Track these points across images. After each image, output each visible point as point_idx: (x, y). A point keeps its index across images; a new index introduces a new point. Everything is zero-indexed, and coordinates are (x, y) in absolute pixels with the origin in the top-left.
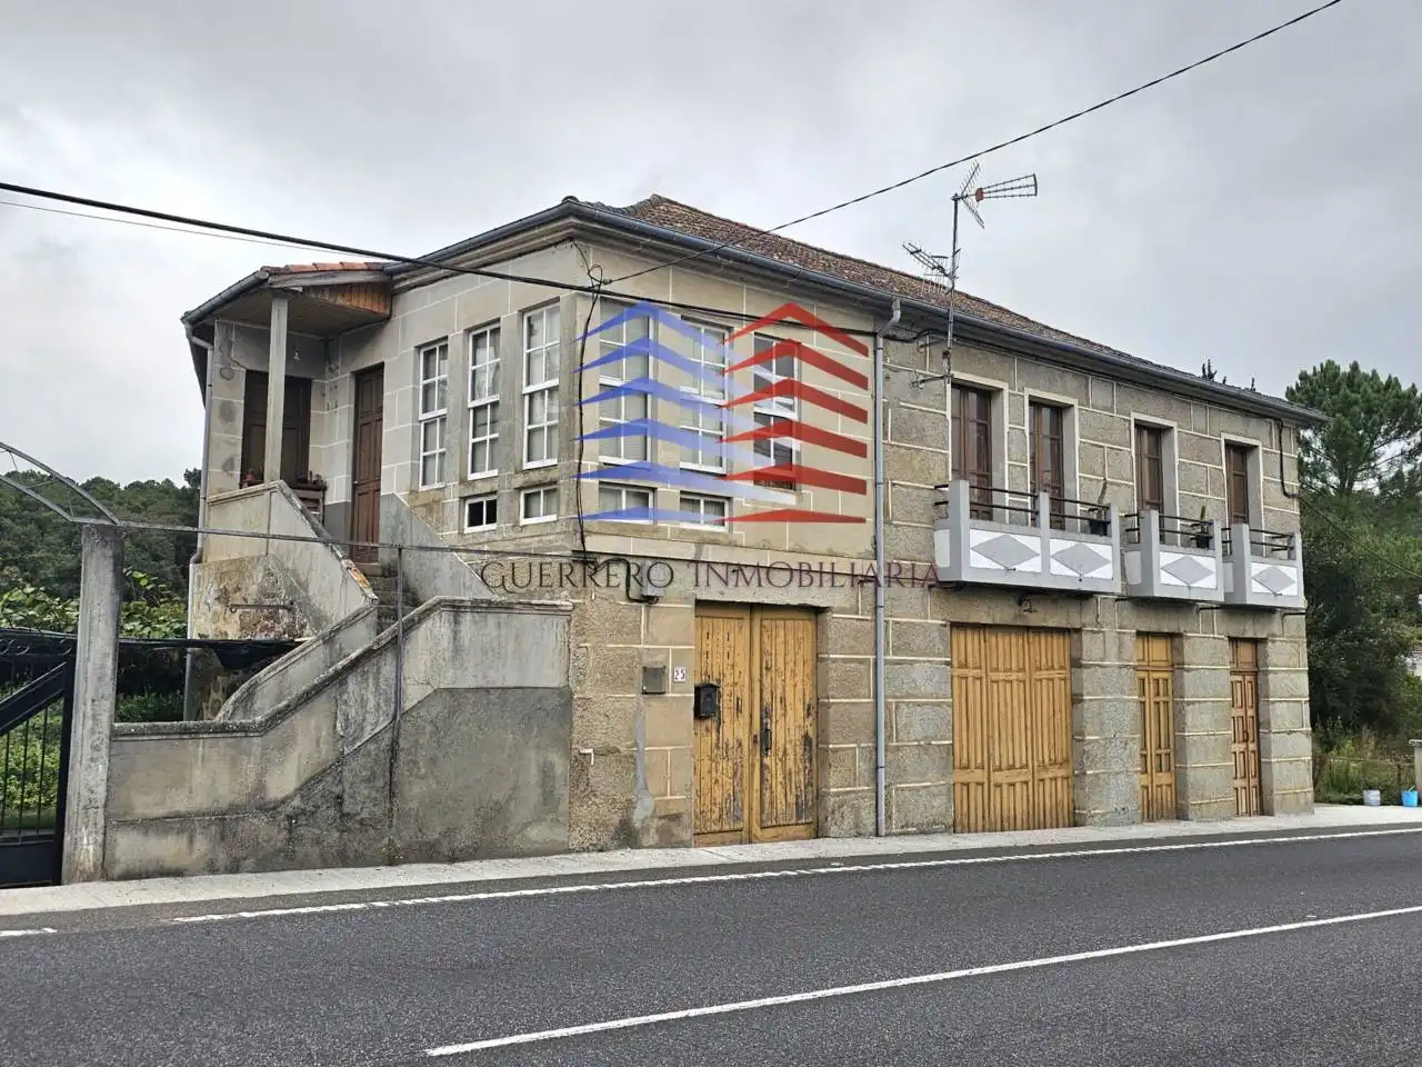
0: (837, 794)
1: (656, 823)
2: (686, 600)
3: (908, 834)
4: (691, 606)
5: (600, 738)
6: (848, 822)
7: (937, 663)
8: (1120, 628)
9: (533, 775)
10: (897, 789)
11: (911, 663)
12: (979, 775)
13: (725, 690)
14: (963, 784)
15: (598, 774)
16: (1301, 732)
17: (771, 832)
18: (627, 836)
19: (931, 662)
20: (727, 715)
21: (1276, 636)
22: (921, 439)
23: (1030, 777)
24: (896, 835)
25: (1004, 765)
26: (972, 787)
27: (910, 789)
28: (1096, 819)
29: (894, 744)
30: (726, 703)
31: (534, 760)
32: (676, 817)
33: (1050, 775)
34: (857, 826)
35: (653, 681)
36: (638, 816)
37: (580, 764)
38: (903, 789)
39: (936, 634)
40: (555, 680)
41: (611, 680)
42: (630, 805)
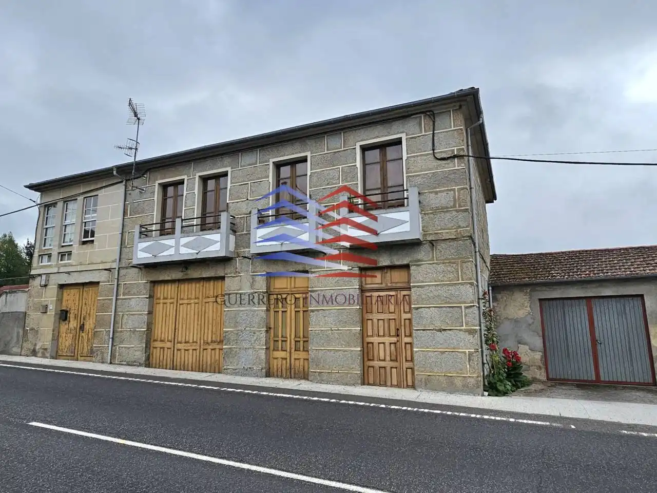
0: (95, 347)
1: (41, 351)
2: (55, 285)
3: (122, 364)
4: (56, 287)
5: (31, 326)
6: (99, 358)
7: (142, 298)
8: (253, 272)
9: (15, 335)
10: (119, 347)
11: (129, 299)
12: (169, 345)
13: (72, 312)
14: (161, 348)
15: (30, 336)
16: (460, 330)
17: (83, 358)
18: (34, 353)
19: (139, 298)
20: (71, 319)
21: (422, 261)
22: (143, 212)
23: (198, 348)
24: (117, 364)
25: (183, 341)
26: (166, 349)
27: (125, 347)
28: (229, 371)
29: (120, 330)
30: (71, 316)
31: (17, 331)
32: (46, 349)
33: (211, 347)
34: (102, 359)
35: (45, 310)
36: (37, 347)
37: (25, 332)
38: (122, 347)
39: (142, 286)
40: (23, 309)
41: (36, 310)
42: (35, 345)
